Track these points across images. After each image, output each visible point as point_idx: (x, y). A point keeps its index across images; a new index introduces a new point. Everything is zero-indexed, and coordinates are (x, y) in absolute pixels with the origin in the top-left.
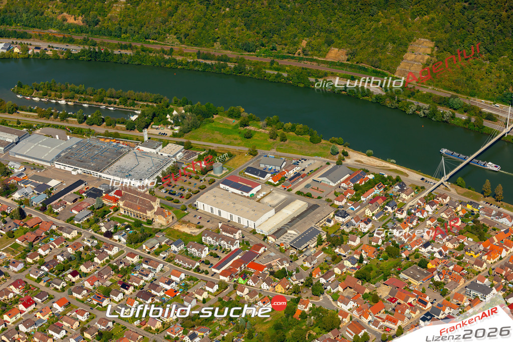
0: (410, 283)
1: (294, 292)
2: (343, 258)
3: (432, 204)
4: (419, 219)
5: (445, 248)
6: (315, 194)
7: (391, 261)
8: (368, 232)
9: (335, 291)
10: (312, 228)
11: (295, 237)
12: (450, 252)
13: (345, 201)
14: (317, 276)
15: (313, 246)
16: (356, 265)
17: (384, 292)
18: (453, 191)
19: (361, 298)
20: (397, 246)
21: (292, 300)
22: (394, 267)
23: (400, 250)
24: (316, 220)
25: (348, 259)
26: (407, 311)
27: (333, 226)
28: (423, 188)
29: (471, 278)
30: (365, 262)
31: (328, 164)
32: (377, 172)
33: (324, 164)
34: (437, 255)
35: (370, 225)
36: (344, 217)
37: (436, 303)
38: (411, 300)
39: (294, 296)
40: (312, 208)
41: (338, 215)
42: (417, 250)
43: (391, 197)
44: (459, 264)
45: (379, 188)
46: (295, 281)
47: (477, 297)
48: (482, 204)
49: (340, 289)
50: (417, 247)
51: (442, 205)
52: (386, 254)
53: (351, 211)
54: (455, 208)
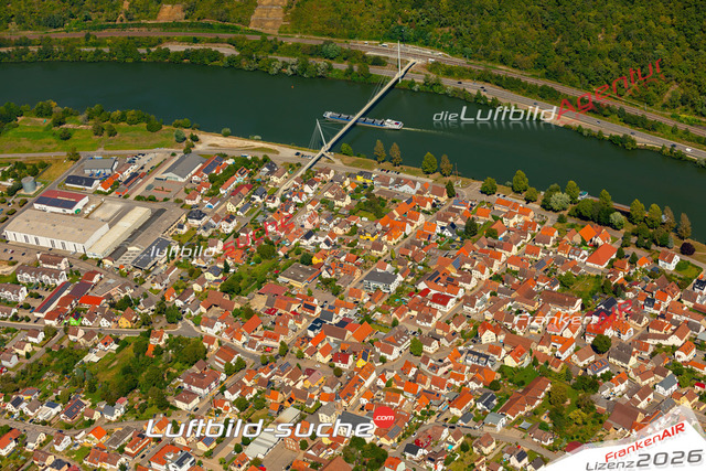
0: (292, 287)
1: (144, 324)
2: (203, 270)
3: (311, 184)
4: (297, 205)
5: (333, 235)
6: (160, 195)
7: (266, 263)
8: (233, 231)
9: (197, 313)
10: (159, 239)
11: (138, 254)
12: (340, 239)
13: (199, 198)
14: (172, 299)
15: (163, 262)
16: (221, 276)
17: (259, 303)
18: (338, 162)
19: (231, 316)
20: (271, 243)
21: (142, 334)
22: (270, 270)
23: (276, 248)
24: (163, 229)
25: (210, 271)
26: (291, 322)
27: (187, 233)
28: (299, 165)
29: (370, 267)
30: (232, 270)
31: (174, 155)
32: (237, 154)
33: (168, 156)
34: (324, 246)
35: (234, 223)
36: (200, 219)
37: (327, 305)
38: (294, 307)
39: (144, 329)
40: (156, 214)
41: (191, 218)
42: (298, 244)
43: (259, 183)
44: (352, 252)
45: (242, 175)
46: (142, 309)
47: (377, 289)
48: (376, 172)
49: (203, 309)
50: (297, 240)
51: (325, 182)
52: (257, 256)
53: (209, 210)
54: (342, 183)
